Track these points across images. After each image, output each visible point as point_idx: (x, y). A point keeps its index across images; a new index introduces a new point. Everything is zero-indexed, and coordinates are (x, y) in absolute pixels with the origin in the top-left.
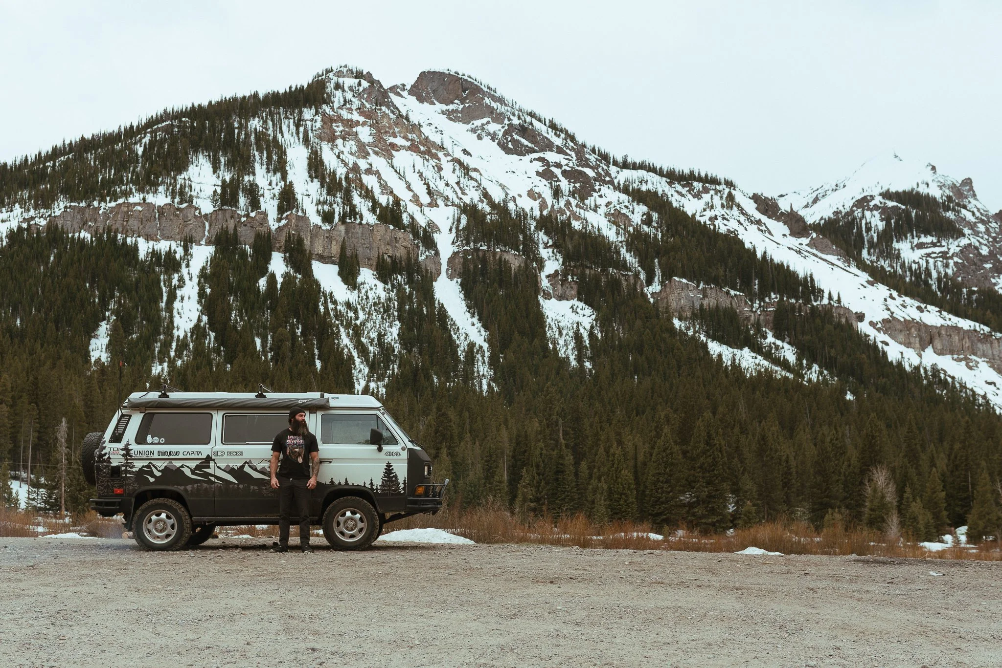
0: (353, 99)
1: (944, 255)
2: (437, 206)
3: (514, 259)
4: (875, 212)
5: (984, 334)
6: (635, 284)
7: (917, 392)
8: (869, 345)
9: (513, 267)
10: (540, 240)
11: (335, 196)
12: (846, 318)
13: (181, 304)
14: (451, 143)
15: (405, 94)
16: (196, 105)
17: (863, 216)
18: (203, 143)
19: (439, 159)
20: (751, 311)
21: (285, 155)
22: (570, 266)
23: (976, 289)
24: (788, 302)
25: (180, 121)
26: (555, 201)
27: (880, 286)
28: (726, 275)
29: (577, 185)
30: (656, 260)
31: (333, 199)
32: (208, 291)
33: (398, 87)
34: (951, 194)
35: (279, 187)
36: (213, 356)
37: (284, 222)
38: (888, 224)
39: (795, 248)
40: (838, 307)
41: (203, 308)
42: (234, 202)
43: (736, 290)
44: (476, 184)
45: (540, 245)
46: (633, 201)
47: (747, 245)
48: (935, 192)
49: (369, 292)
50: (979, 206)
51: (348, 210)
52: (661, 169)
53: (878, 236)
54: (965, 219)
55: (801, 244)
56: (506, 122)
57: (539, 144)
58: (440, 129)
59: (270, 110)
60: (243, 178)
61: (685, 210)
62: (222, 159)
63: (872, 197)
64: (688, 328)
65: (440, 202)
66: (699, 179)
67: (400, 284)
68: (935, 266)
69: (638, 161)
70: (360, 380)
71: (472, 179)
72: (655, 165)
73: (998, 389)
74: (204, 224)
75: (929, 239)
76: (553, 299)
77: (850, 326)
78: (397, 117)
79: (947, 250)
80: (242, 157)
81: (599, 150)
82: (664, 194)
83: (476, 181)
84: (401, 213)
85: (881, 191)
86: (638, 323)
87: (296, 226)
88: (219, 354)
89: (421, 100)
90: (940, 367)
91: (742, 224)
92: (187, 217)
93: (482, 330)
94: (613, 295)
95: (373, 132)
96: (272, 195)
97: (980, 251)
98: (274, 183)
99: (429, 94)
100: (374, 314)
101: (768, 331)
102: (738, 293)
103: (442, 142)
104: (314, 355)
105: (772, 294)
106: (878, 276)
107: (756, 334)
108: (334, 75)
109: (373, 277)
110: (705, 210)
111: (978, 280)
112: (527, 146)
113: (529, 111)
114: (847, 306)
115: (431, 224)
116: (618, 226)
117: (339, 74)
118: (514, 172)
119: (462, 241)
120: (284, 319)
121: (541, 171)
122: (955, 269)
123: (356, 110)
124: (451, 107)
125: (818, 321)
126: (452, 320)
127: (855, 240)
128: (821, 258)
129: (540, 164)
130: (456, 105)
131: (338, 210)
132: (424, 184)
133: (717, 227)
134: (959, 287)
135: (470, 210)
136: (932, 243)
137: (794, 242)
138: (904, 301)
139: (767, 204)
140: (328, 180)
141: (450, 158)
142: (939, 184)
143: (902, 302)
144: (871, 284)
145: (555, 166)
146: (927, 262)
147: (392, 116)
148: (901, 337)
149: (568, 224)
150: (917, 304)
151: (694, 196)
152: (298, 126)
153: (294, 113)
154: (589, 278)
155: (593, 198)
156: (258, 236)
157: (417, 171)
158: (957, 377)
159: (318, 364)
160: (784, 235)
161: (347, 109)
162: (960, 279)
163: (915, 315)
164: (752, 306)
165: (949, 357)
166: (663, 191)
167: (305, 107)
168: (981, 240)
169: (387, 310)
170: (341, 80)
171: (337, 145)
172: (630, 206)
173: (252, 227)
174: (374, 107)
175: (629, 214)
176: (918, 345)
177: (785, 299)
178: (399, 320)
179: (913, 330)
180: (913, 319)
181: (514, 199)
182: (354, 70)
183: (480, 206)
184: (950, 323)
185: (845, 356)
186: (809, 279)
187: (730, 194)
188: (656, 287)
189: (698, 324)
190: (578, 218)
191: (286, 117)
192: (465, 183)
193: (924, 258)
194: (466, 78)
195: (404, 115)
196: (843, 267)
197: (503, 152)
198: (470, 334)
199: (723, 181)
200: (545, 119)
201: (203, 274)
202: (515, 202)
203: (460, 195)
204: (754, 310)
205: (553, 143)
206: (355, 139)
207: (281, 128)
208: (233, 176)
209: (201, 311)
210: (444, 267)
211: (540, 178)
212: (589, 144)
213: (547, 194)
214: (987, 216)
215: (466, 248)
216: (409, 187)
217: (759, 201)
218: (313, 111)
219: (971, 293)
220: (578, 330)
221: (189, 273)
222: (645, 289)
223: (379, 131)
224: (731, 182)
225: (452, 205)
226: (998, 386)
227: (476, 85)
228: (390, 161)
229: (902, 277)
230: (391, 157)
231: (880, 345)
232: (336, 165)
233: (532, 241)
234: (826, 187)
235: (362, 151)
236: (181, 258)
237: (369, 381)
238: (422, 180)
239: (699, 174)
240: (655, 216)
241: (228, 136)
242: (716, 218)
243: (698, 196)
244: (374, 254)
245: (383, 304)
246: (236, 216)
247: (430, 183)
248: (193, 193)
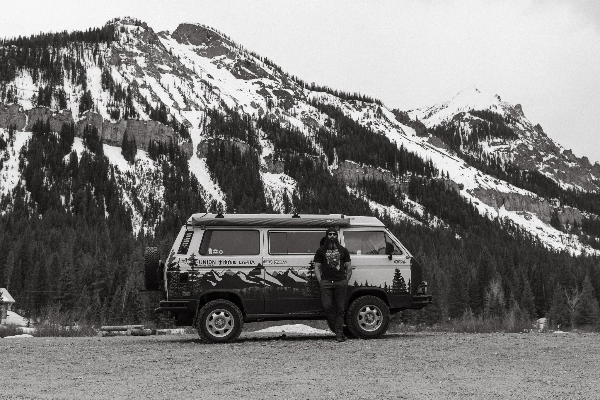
0: (134, 39)
1: (508, 150)
2: (190, 110)
3: (243, 147)
4: (466, 123)
5: (534, 198)
6: (322, 164)
7: (497, 234)
8: (467, 204)
9: (242, 151)
10: (260, 134)
11: (120, 101)
12: (453, 187)
13: (6, 172)
14: (200, 70)
15: (169, 37)
16: (22, 37)
17: (460, 125)
18: (26, 62)
19: (192, 80)
20: (395, 182)
21: (85, 73)
22: (279, 151)
23: (527, 171)
24: (418, 177)
25: (10, 47)
26: (268, 109)
27: (472, 168)
28: (378, 160)
29: (283, 100)
30: (335, 149)
31: (119, 103)
32: (27, 163)
33: (164, 33)
34: (510, 113)
35: (80, 94)
36: (29, 208)
37: (83, 117)
38: (474, 130)
39: (420, 143)
40: (448, 180)
41: (23, 174)
42: (48, 103)
43: (385, 169)
44: (216, 97)
45: (259, 138)
46: (319, 111)
47: (391, 141)
48: (500, 112)
49: (143, 166)
50: (526, 121)
51: (129, 111)
52: (336, 92)
53: (469, 137)
54: (519, 129)
55: (423, 141)
56: (236, 58)
57: (258, 73)
58: (192, 60)
59: (75, 43)
60: (55, 87)
61: (352, 118)
62: (40, 74)
63: (465, 114)
64: (356, 193)
65: (192, 108)
66: (360, 99)
67: (165, 161)
68: (503, 156)
69: (321, 86)
70: (137, 226)
71: (214, 93)
72: (332, 89)
73: (544, 232)
74: (25, 117)
75: (499, 140)
76: (268, 173)
77: (456, 192)
78: (164, 52)
79: (509, 147)
80: (54, 73)
81: (297, 79)
82: (338, 107)
83: (217, 95)
84: (167, 114)
85: (469, 110)
86: (324, 189)
87: (93, 120)
88: (33, 207)
89: (180, 41)
90: (510, 218)
91: (387, 128)
92: (13, 112)
93: (221, 192)
94: (308, 170)
95: (147, 61)
96: (75, 99)
97: (529, 148)
98: (77, 91)
99: (186, 38)
100: (147, 181)
101: (405, 195)
102: (386, 171)
103: (194, 69)
104: (103, 208)
105: (407, 171)
106: (470, 162)
107: (398, 197)
108: (121, 23)
109: (146, 156)
110: (364, 118)
111: (528, 165)
112: (250, 74)
113: (252, 52)
114: (453, 180)
115: (186, 122)
116: (310, 127)
117: (124, 22)
118: (242, 90)
119: (207, 133)
120: (82, 183)
121: (259, 90)
122: (515, 159)
123: (136, 46)
124: (200, 47)
125: (436, 189)
126: (201, 185)
127: (455, 140)
128: (436, 150)
129: (259, 85)
130: (203, 46)
131: (122, 110)
132: (182, 96)
133: (372, 129)
134: (518, 169)
135: (213, 114)
136: (501, 142)
137: (419, 139)
138: (486, 177)
139: (402, 116)
140: (115, 91)
141: (199, 80)
142: (502, 107)
143: (485, 178)
144: (467, 166)
145: (268, 87)
146: (498, 154)
147: (160, 50)
148: (486, 200)
149: (277, 124)
150: (494, 179)
151: (357, 110)
152: (95, 54)
153: (92, 46)
154: (292, 160)
155: (293, 109)
156: (65, 126)
157: (177, 87)
158: (520, 225)
159: (107, 214)
160: (413, 135)
161: (129, 45)
162: (518, 164)
163: (493, 186)
164: (395, 179)
165: (514, 212)
166: (338, 105)
167: (100, 42)
168: (528, 141)
169: (155, 178)
170: (125, 26)
171: (122, 68)
172: (317, 114)
173: (60, 120)
174: (148, 45)
175: (317, 119)
176: (496, 205)
177: (415, 175)
178: (164, 185)
179: (493, 195)
180: (492, 189)
181: (242, 107)
182: (135, 20)
183: (220, 111)
184: (514, 191)
185: (453, 212)
186: (429, 163)
187: (379, 109)
188: (335, 166)
189: (362, 190)
190: (284, 121)
191: (87, 48)
192: (209, 96)
193: (496, 151)
194: (210, 29)
195: (169, 51)
196: (449, 156)
197: (234, 77)
198: (213, 195)
199: (374, 101)
200: (262, 58)
201: (23, 151)
202: (242, 109)
203: (206, 104)
204: (397, 181)
205: (267, 73)
206: (135, 64)
207: (83, 55)
208: (47, 85)
209: (21, 177)
210: (195, 150)
211: (259, 95)
212: (290, 74)
213: (264, 105)
214: (531, 127)
215: (210, 138)
216: (171, 97)
217: (397, 114)
218: (106, 45)
219: (525, 173)
220: (285, 193)
221: (12, 151)
222: (328, 167)
223: (151, 59)
224: (380, 102)
225: (201, 110)
226: (544, 230)
227: (216, 34)
228: (158, 80)
229: (484, 163)
230: (159, 77)
231: (474, 205)
232: (121, 81)
233: (255, 135)
234: (436, 107)
235: (139, 72)
236: (7, 140)
237: (143, 226)
238: (180, 93)
239: (360, 96)
240: (333, 121)
241: (45, 59)
242: (371, 123)
243: (359, 109)
244: (147, 141)
245: (153, 174)
246: (49, 112)
247: (186, 95)
248: (17, 96)
